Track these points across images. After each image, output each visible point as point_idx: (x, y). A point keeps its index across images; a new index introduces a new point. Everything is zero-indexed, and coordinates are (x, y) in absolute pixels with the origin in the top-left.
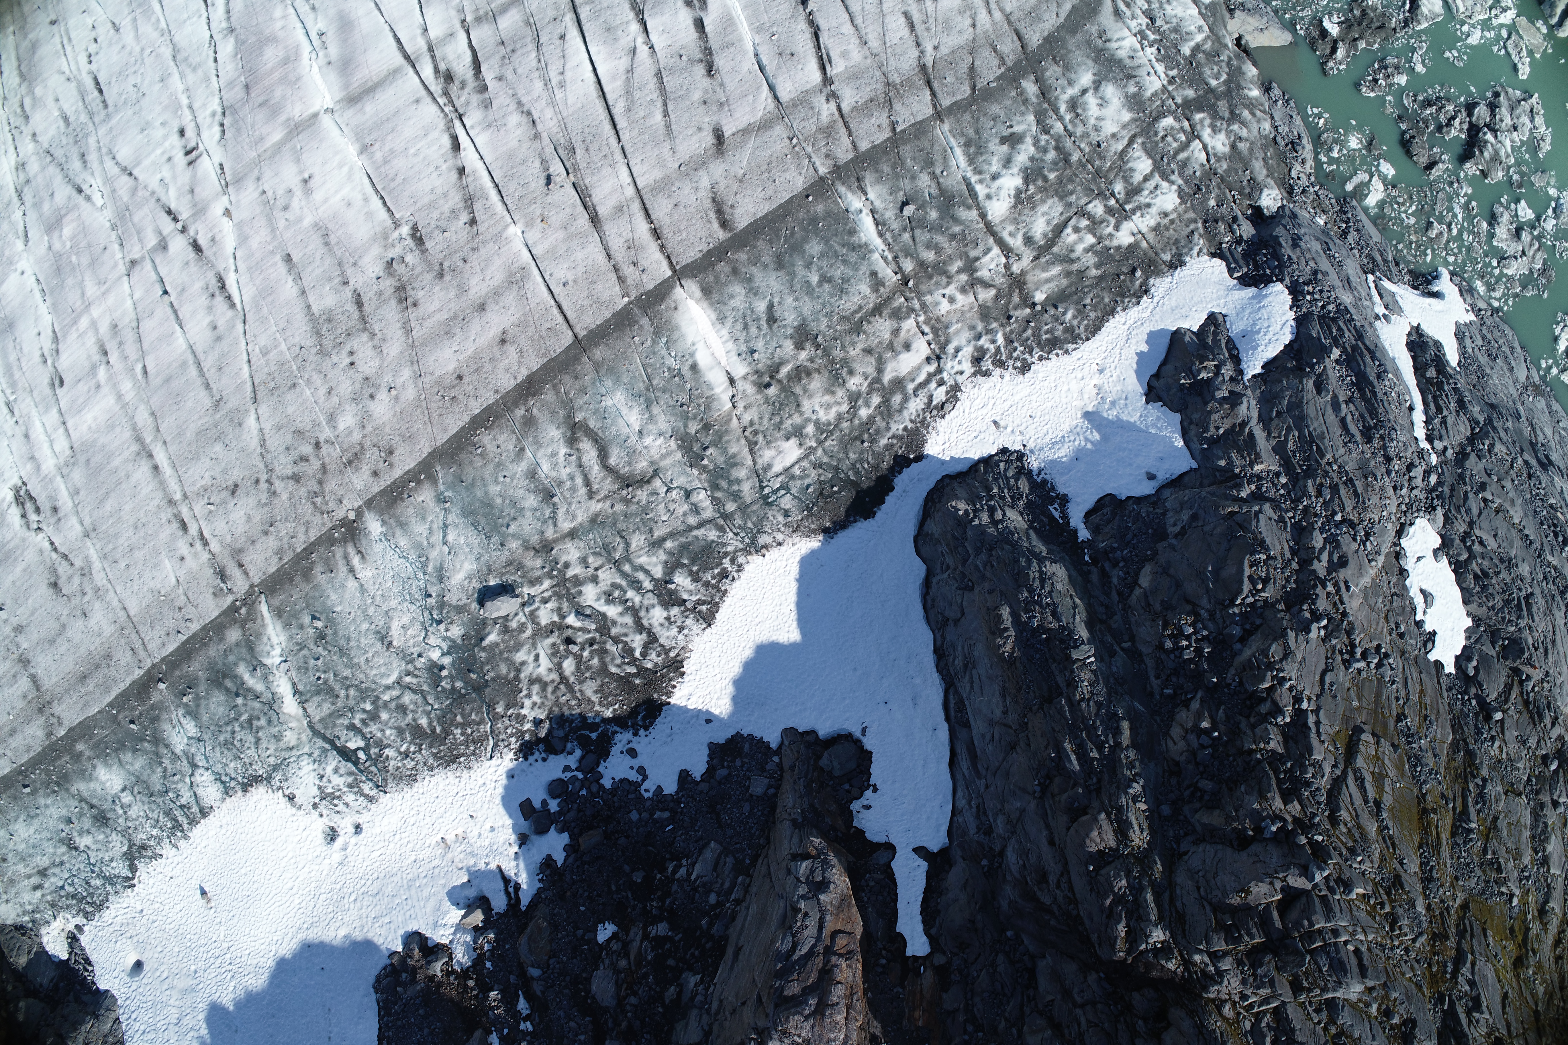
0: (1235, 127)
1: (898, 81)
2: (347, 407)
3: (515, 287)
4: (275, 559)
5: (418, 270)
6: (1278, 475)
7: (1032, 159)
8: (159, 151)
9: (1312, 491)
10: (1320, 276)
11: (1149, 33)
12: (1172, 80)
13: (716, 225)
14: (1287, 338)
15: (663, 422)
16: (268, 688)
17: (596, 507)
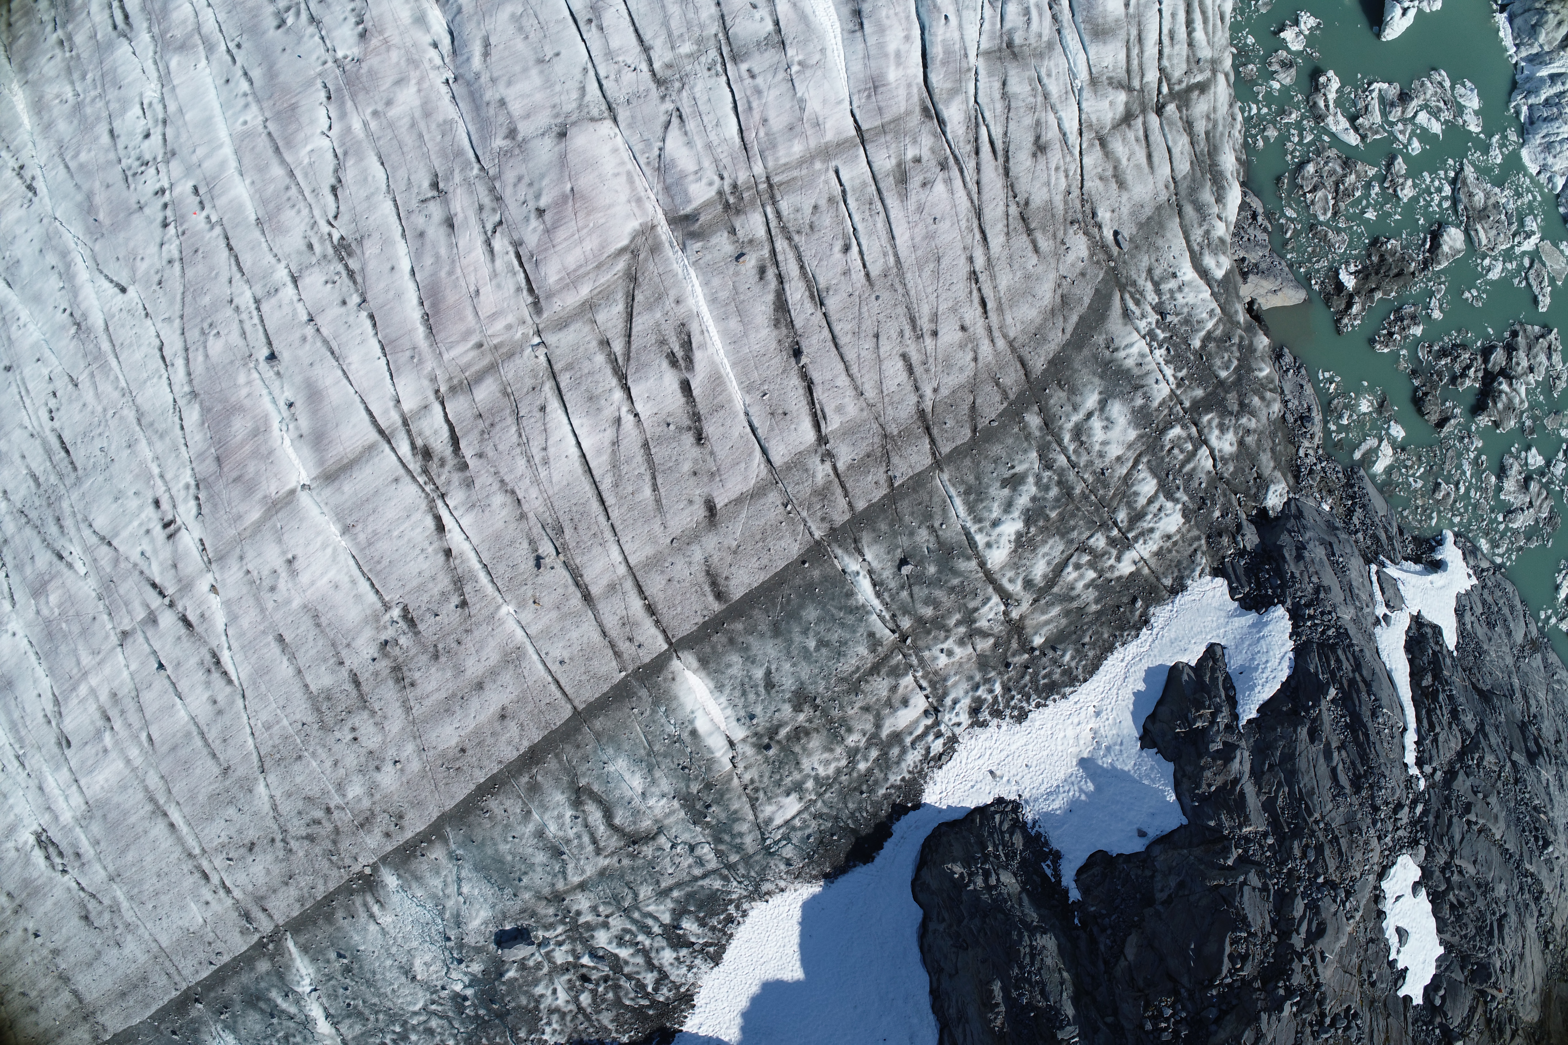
0: (1244, 421)
1: (895, 433)
2: (354, 778)
3: (511, 667)
4: (297, 905)
5: (412, 653)
6: (1265, 835)
7: (1034, 499)
8: (136, 523)
9: (1297, 852)
10: (1322, 595)
11: (1158, 331)
12: (1180, 383)
13: (711, 598)
14: (1284, 674)
15: (665, 785)
16: (301, 1011)
17: (603, 862)
